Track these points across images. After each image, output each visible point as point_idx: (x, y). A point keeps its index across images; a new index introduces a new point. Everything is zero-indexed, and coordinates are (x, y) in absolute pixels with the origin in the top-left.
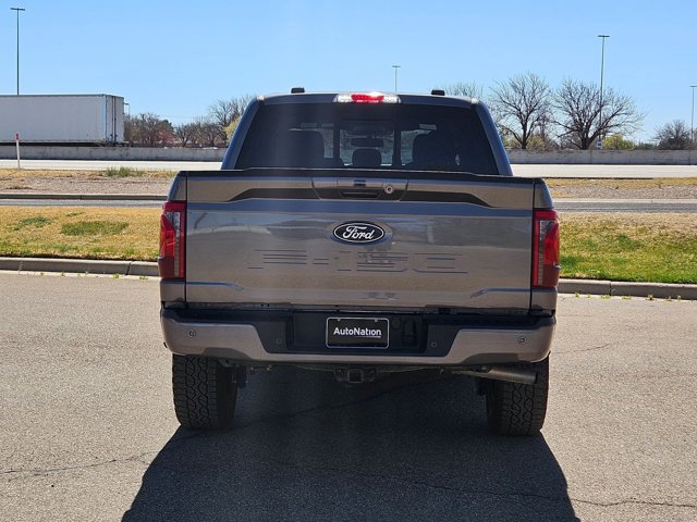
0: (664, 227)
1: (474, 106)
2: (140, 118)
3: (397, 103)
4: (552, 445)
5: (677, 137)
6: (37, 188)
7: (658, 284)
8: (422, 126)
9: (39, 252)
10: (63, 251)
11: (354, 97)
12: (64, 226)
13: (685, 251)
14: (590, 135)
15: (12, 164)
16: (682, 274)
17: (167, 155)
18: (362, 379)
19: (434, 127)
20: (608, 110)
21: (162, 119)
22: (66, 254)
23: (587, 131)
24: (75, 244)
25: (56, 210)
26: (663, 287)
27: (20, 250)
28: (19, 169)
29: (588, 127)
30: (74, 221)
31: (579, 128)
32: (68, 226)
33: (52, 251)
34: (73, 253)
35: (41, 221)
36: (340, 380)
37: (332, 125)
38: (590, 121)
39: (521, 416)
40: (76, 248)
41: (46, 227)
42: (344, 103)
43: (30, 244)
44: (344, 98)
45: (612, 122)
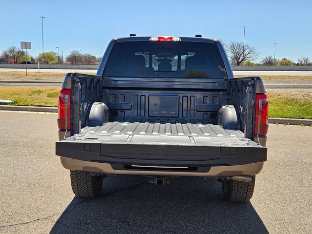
0: (279, 95)
1: (216, 42)
2: (85, 55)
3: (179, 41)
4: (256, 209)
5: (269, 62)
6: (44, 79)
7: (279, 118)
8: (188, 53)
9: (37, 104)
10: (46, 104)
11: (159, 38)
12: (48, 94)
13: (288, 105)
14: (240, 60)
15: (37, 70)
16: (289, 114)
17: (93, 68)
18: (164, 184)
19: (194, 54)
20: (246, 52)
21: (92, 55)
22: (48, 105)
23: (239, 59)
24: (51, 101)
25: (46, 88)
26: (282, 120)
27: (30, 103)
28: (39, 72)
29: (239, 58)
30: (52, 92)
31: (236, 58)
32: (50, 94)
33: (42, 104)
34: (50, 105)
35: (40, 92)
36: (152, 182)
37: (149, 53)
38: (240, 56)
39: (241, 195)
40: (51, 103)
41: (41, 94)
42: (154, 41)
43: (34, 101)
44: (154, 39)
45: (248, 56)
